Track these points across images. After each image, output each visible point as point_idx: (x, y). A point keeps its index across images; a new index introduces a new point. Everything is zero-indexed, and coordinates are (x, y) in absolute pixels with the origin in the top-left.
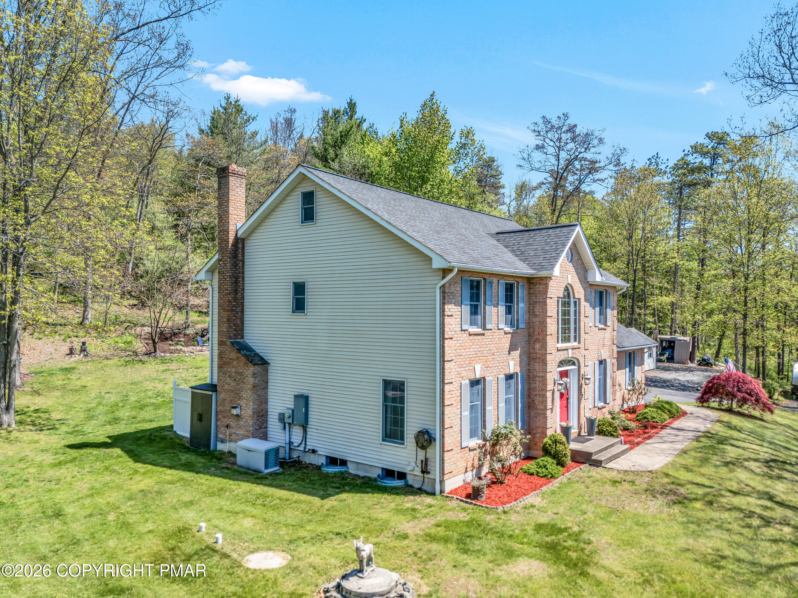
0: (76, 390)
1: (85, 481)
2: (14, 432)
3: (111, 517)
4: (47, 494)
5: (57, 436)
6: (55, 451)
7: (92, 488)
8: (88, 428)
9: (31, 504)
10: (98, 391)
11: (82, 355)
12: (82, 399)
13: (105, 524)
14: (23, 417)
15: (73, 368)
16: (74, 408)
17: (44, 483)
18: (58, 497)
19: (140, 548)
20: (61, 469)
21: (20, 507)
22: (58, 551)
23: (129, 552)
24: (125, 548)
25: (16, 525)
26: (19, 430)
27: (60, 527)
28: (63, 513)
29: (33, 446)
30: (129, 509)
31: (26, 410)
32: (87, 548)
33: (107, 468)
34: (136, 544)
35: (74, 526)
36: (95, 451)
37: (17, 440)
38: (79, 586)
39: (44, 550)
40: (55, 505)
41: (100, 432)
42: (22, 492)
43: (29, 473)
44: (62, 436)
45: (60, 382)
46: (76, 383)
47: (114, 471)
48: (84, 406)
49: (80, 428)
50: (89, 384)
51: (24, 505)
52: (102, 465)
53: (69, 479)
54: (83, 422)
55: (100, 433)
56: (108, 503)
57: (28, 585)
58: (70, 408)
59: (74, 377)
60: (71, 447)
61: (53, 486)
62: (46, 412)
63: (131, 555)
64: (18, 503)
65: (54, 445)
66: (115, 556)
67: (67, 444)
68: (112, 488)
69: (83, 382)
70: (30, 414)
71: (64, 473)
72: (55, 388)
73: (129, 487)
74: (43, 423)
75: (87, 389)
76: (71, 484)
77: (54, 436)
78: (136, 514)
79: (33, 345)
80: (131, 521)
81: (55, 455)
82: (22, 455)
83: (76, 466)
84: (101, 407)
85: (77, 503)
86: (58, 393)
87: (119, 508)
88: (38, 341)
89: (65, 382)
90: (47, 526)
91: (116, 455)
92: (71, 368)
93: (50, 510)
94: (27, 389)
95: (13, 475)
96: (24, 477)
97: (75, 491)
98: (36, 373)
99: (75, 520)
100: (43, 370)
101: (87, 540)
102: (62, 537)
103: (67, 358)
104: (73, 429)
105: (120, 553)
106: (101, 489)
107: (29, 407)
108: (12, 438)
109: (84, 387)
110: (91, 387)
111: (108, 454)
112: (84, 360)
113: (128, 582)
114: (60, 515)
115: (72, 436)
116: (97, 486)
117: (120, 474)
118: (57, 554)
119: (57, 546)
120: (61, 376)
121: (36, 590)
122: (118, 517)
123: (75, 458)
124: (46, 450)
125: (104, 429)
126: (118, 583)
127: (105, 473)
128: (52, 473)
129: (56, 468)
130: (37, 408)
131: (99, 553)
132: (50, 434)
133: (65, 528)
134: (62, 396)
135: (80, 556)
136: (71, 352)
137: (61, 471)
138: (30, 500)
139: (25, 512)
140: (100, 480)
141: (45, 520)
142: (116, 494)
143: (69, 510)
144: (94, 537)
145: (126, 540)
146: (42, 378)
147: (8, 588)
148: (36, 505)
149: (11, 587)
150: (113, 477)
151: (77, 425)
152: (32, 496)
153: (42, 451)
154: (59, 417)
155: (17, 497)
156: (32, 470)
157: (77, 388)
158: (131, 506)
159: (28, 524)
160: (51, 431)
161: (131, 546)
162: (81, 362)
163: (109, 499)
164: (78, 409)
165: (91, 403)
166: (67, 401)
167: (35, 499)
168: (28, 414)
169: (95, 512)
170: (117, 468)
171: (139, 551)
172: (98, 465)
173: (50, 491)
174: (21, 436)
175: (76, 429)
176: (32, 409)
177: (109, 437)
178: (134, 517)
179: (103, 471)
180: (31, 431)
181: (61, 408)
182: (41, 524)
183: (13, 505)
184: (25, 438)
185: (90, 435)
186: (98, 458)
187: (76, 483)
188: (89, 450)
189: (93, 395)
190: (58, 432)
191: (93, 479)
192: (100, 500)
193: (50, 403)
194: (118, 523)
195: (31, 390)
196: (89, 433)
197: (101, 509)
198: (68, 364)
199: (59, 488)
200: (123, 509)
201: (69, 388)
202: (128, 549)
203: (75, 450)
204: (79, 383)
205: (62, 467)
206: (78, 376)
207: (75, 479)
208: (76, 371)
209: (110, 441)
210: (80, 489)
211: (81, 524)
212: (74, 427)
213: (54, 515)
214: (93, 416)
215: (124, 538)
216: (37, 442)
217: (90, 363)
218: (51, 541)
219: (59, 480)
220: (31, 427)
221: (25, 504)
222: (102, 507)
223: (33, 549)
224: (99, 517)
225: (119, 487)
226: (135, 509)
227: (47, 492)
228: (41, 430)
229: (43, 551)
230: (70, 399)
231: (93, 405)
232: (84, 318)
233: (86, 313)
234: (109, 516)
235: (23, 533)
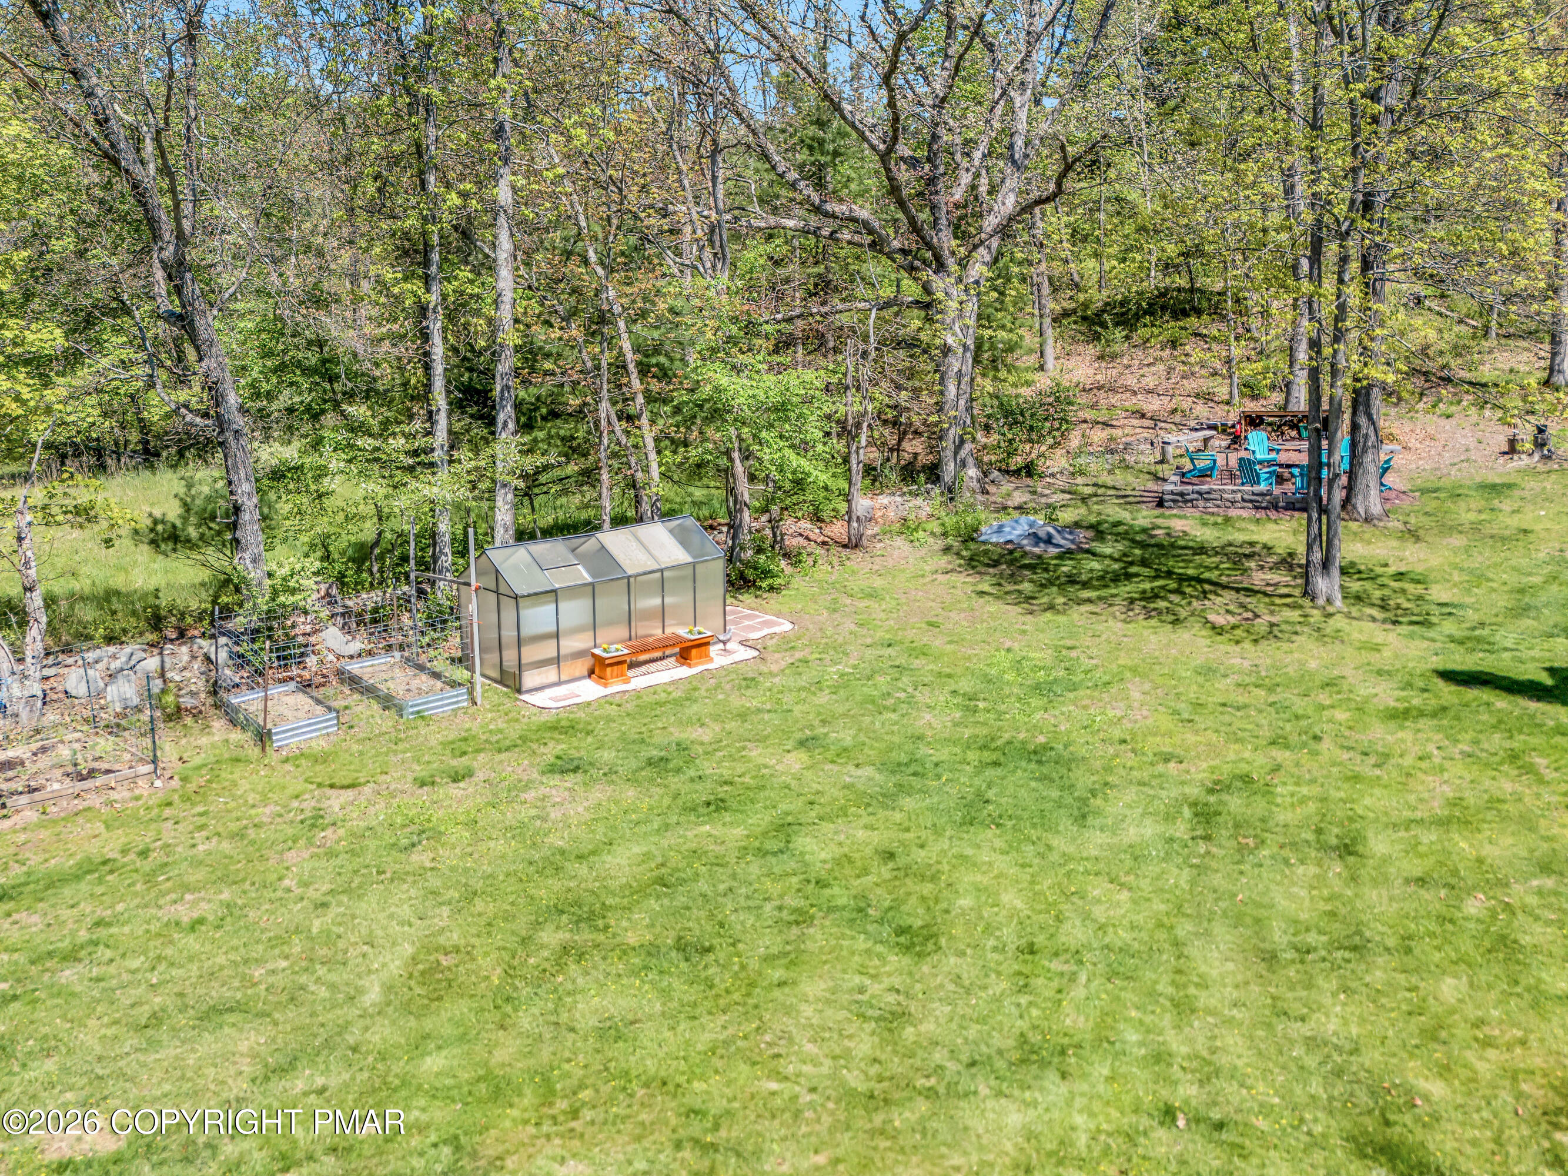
0: (1503, 539)
1: (1446, 776)
2: (1338, 616)
3: (1474, 906)
4: (1346, 786)
5: (1426, 644)
6: (1407, 677)
7: (1456, 802)
8: (1507, 637)
9: (1303, 801)
10: (1557, 546)
11: (1537, 457)
12: (1513, 562)
13: (1451, 921)
14: (1368, 585)
15: (1510, 486)
16: (1489, 580)
17: (1351, 754)
18: (1367, 801)
19: (1523, 1042)
20: (1402, 728)
21: (1279, 800)
22: (1308, 952)
23: (1487, 1043)
24: (1479, 1023)
25: (1251, 841)
26: (1348, 616)
27: (1337, 886)
28: (1360, 848)
29: (1366, 656)
30: (1532, 900)
31: (1379, 570)
32: (1377, 977)
33: (1513, 757)
34: (1517, 1025)
35: (1372, 895)
36: (1502, 702)
37: (1338, 636)
38: (1316, 1087)
39: (1279, 936)
40: (1351, 819)
41: (1536, 653)
42: (1297, 764)
43: (1330, 721)
44: (1439, 645)
45: (1472, 516)
46: (1508, 521)
47: (1529, 769)
48: (1514, 580)
49: (1485, 632)
50: (1538, 527)
51: (1288, 800)
52: (1508, 744)
53: (1408, 761)
54: (1500, 619)
55: (1532, 653)
56: (1480, 861)
57: (1210, 1019)
58: (1479, 578)
59: (1507, 506)
60: (1449, 676)
61: (1366, 769)
62: (1419, 582)
63: (1491, 1053)
64: (1279, 790)
65: (1411, 665)
66: (1443, 1034)
67: (1441, 668)
68: (1505, 818)
69: (1526, 520)
70: (1384, 580)
71: (1403, 741)
72: (1456, 529)
73: (1555, 830)
74: (1406, 605)
75: (1531, 537)
76: (1409, 775)
77: (1417, 642)
78: (1548, 923)
79: (1431, 430)
80: (1526, 940)
81: (1403, 689)
82: (1336, 673)
83: (1439, 729)
84: (1554, 588)
85: (1402, 834)
86: (1458, 541)
87: (1507, 885)
88: (1443, 422)
89: (1483, 517)
90: (1313, 870)
91: (1551, 723)
92: (1503, 485)
93: (1336, 830)
94: (1394, 524)
95: (1297, 717)
96: (1317, 730)
97: (1412, 798)
98: (1424, 491)
99: (1381, 880)
100: (1441, 484)
101: (1387, 949)
102: (1332, 914)
103: (1501, 460)
104: (1467, 633)
105: (1462, 1032)
106: (1478, 812)
107: (1386, 565)
108: (1328, 631)
109: (1525, 531)
110: (1543, 534)
111: (1532, 717)
112: (1541, 467)
113: (1450, 1145)
114: (1350, 854)
115: (1462, 650)
116: (1471, 798)
117: (1541, 781)
118: (1302, 962)
119: (1312, 938)
120: (1477, 501)
121: (1218, 1043)
122: (1493, 915)
123: (1444, 709)
124: (1389, 673)
125: (1546, 646)
126: (1419, 1134)
127: (1505, 768)
128: (1380, 734)
129: (1392, 725)
130: (1403, 569)
131: (1404, 1007)
132: (1411, 636)
133: (1349, 893)
134: (1467, 550)
135: (1354, 992)
136: (1512, 448)
137: (1400, 734)
138: (1305, 790)
139: (1282, 816)
140: (1487, 783)
141: (1313, 854)
142: (1510, 841)
143: (1378, 844)
144: (1408, 951)
145: (1493, 995)
146: (1434, 504)
147: (1168, 1004)
148: (1312, 807)
149: (1176, 1005)
150: (1524, 788)
151: (1482, 625)
152: (1313, 781)
153: (1380, 673)
154: (1444, 598)
155: (1283, 772)
156: (1341, 715)
157: (1507, 533)
158: (1540, 892)
159: (1275, 849)
160: (1416, 628)
161: (1501, 1022)
162: (1532, 471)
163: (1488, 850)
164: (1494, 585)
165: (1530, 574)
166: (1476, 562)
167: (1316, 790)
168: (1379, 581)
169: (1435, 876)
170: (1540, 761)
171: (1518, 1051)
172: (1496, 741)
173: (1356, 778)
174: (1347, 628)
175: (1477, 632)
176: (1392, 570)
177: (1552, 671)
178: (1538, 928)
179: (1501, 763)
180: (1374, 619)
181: (1456, 577)
182: (1302, 862)
183: (1267, 790)
184: (1356, 635)
185: (1506, 655)
186: (1500, 722)
187: (1423, 777)
188: (1484, 695)
189: (1542, 555)
190: (1431, 634)
191: (1468, 777)
192: (1462, 844)
193: (1435, 561)
194: (1487, 932)
195: (1401, 527)
196: (1506, 649)
197: (1455, 873)
198: (1500, 475)
199: (1378, 778)
200: (1519, 893)
201: (1487, 530)
202: (1486, 1030)
203: (1453, 688)
204: (1514, 522)
205: (1407, 724)
206: (1516, 506)
207: (1424, 765)
208: (1517, 493)
209: (1549, 682)
210: (1426, 795)
211: (1391, 899)
212: (1473, 629)
213: (1338, 848)
214: (1527, 608)
215: (1490, 987)
216: (1376, 648)
217: (1553, 476)
218: (1304, 916)
219: (1387, 756)
220: (1374, 612)
221: (1292, 795)
222: (1461, 866)
223: (1258, 921)
224: (1443, 893)
225: (1528, 823)
226: (1549, 907)
227: (1348, 779)
228: (1395, 623)
229: (1276, 938)
230: (1482, 557)
231: (1536, 580)
232: (1551, 369)
233: (1558, 360)
234: (1471, 901)
235: (1256, 871)
